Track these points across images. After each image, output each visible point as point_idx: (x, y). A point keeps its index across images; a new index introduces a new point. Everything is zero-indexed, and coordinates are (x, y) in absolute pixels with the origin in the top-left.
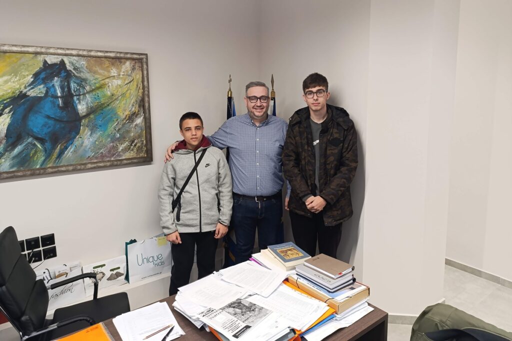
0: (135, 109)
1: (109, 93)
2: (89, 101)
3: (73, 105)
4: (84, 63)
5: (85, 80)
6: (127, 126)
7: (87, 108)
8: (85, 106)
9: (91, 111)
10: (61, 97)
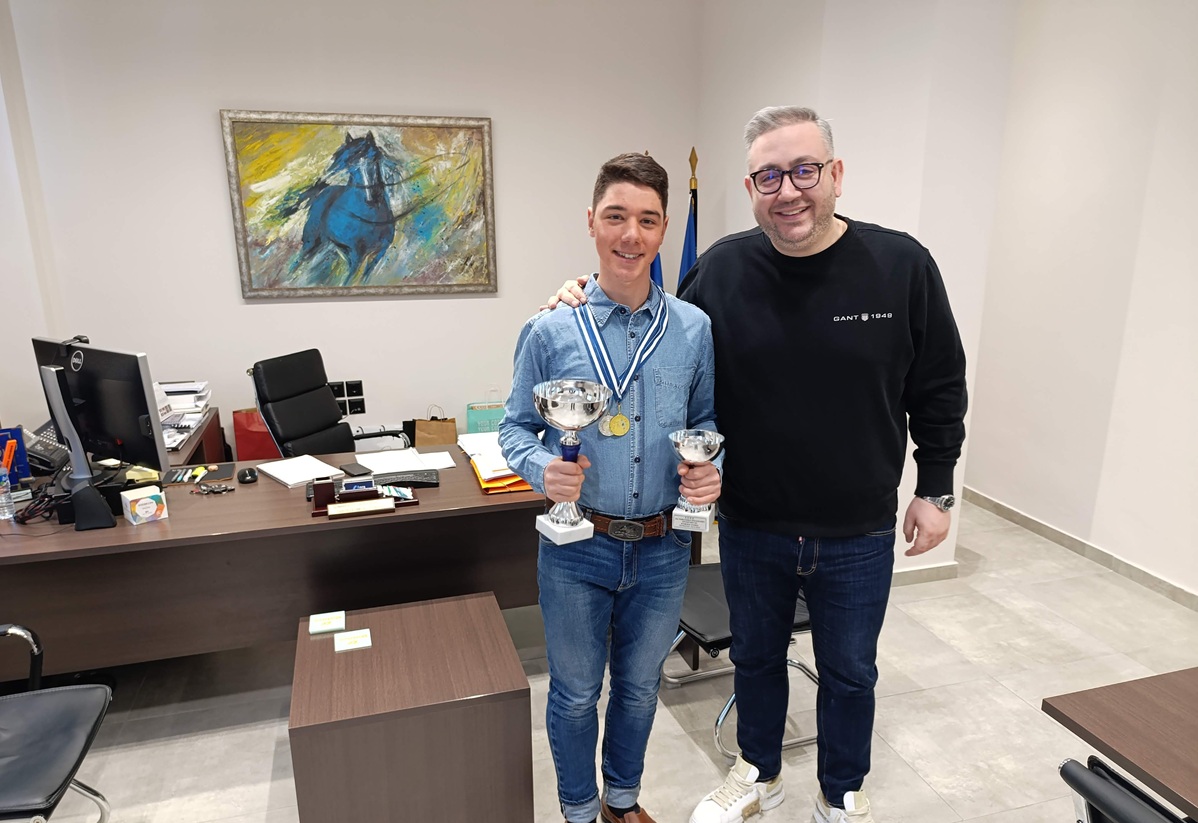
0: (471, 207)
1: (433, 182)
2: (406, 194)
3: (385, 200)
6: (459, 233)
7: (403, 203)
8: (400, 201)
9: (409, 209)
10: (369, 187)
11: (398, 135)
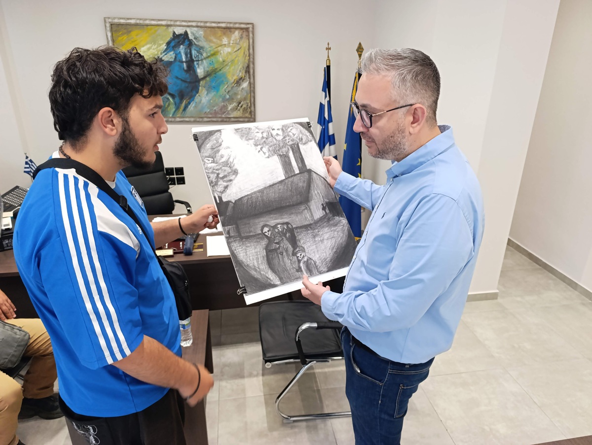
0: (242, 74)
1: (221, 60)
2: (206, 66)
3: (194, 69)
4: (202, 33)
5: (202, 48)
6: (235, 89)
7: (204, 71)
8: (202, 70)
9: (207, 75)
10: (186, 62)
11: (201, 33)
